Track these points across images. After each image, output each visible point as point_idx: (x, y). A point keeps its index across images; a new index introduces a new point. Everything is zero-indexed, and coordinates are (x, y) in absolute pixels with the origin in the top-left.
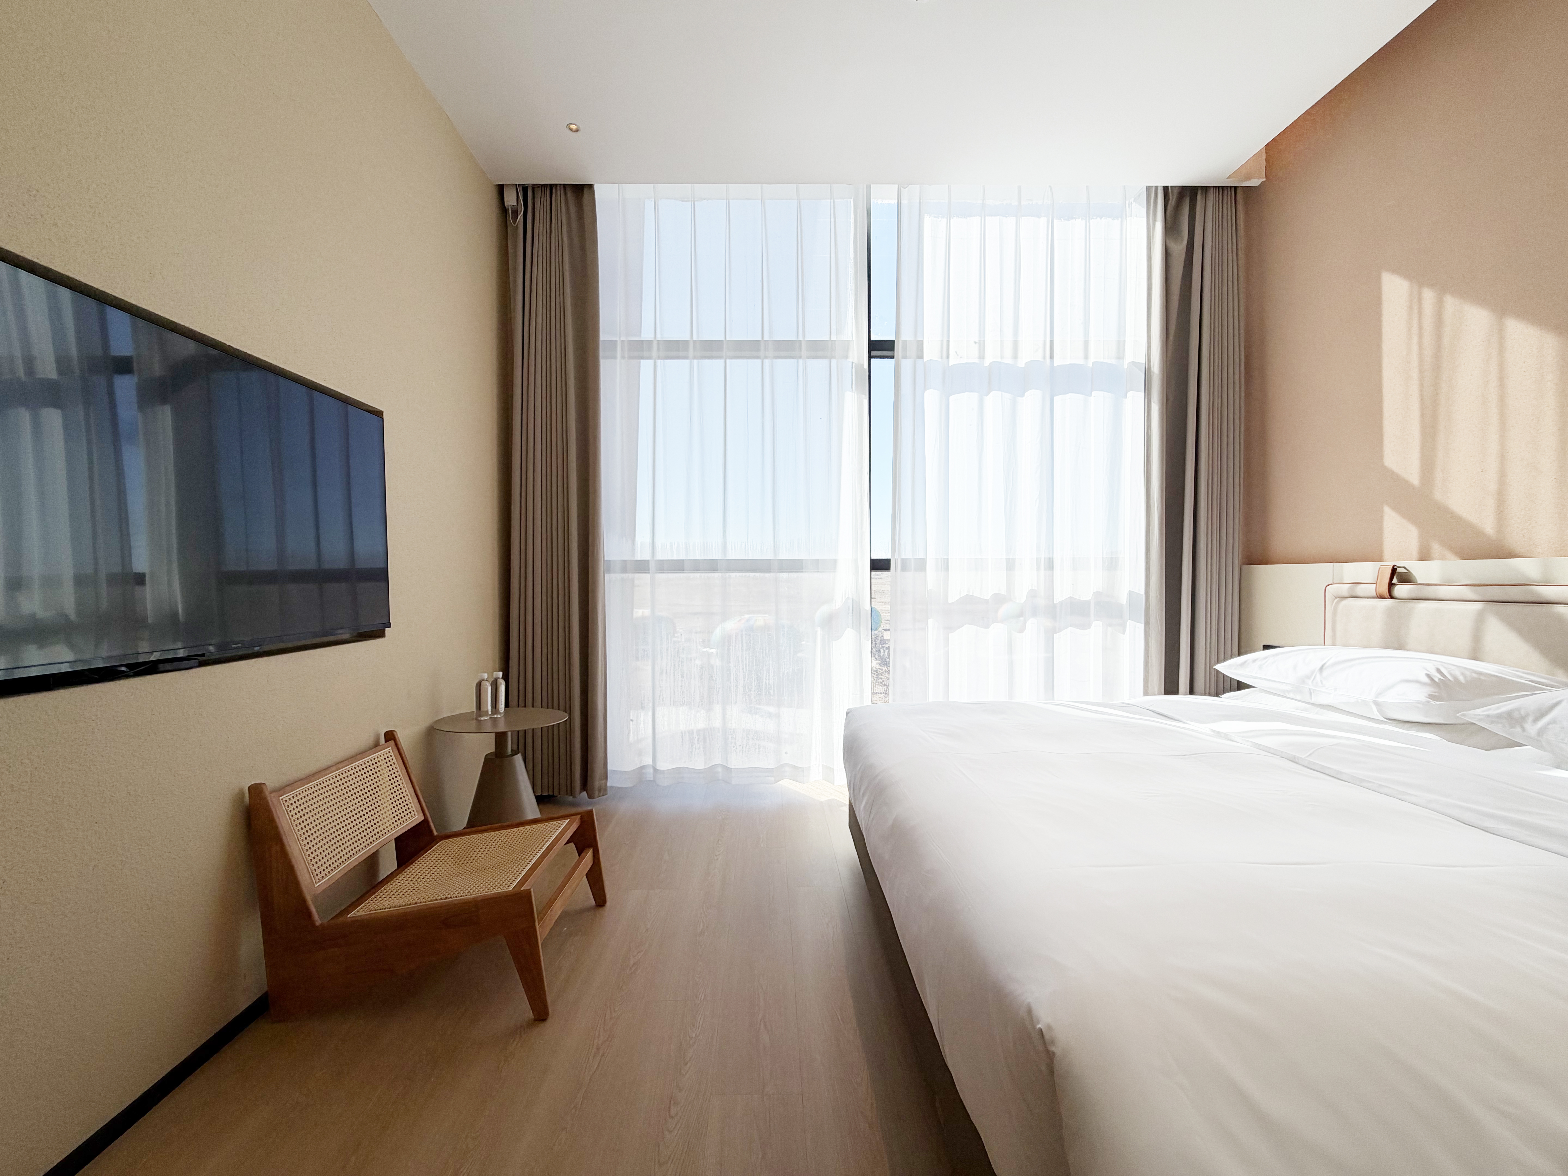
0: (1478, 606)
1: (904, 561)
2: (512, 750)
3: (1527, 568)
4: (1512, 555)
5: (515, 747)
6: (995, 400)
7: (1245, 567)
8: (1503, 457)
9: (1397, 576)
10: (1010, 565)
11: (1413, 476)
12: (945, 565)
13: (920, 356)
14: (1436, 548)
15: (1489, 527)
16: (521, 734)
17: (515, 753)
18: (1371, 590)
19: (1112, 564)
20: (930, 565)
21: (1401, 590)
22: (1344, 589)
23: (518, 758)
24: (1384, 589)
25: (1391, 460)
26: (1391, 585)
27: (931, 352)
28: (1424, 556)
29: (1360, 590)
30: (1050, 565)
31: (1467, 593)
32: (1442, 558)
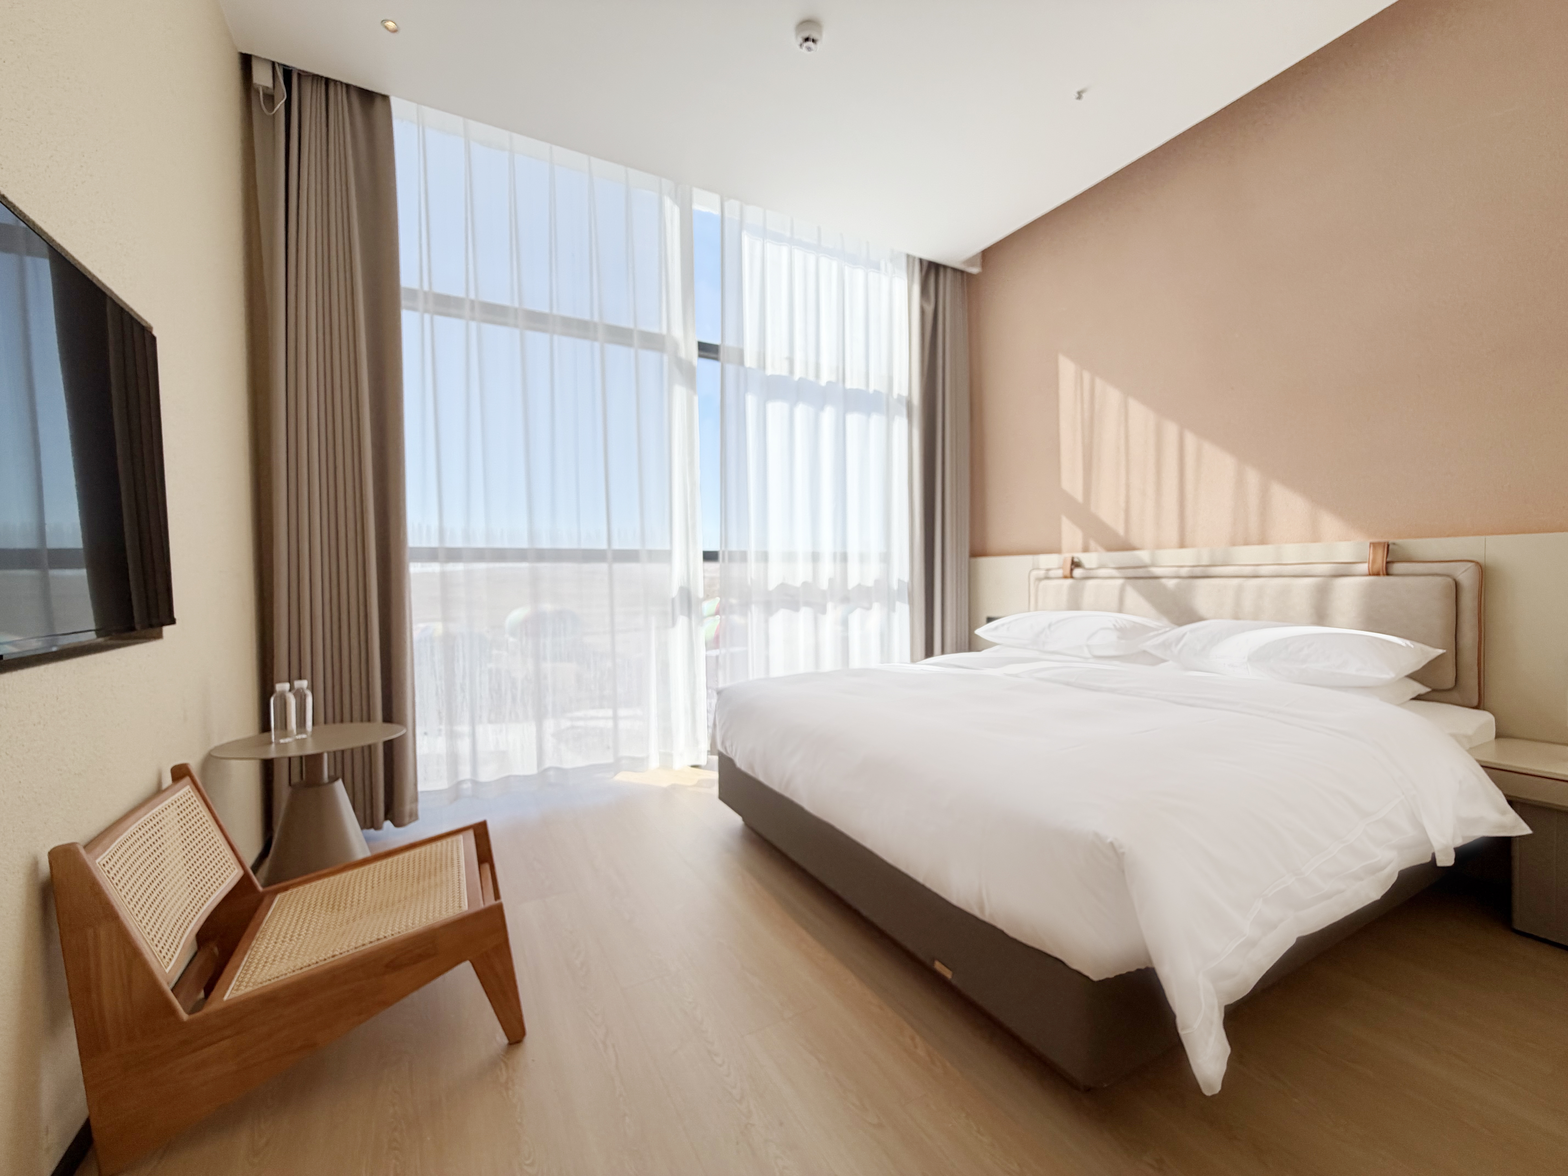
0: (1121, 581)
1: (730, 553)
2: (329, 777)
3: (1144, 556)
4: (1133, 548)
5: (332, 773)
6: (802, 411)
7: (973, 560)
8: (1128, 486)
9: (1075, 564)
10: (815, 557)
11: (1079, 497)
12: (764, 557)
13: (741, 362)
14: (1093, 544)
15: (1121, 531)
16: (339, 756)
17: (332, 779)
18: (1060, 573)
19: (886, 558)
20: (751, 556)
21: (1077, 572)
22: (1042, 573)
23: (339, 785)
24: (1068, 572)
25: (1066, 485)
26: (1072, 570)
27: (750, 361)
28: (1086, 550)
29: (1052, 574)
30: (844, 558)
31: (1115, 573)
32: (1096, 551)
